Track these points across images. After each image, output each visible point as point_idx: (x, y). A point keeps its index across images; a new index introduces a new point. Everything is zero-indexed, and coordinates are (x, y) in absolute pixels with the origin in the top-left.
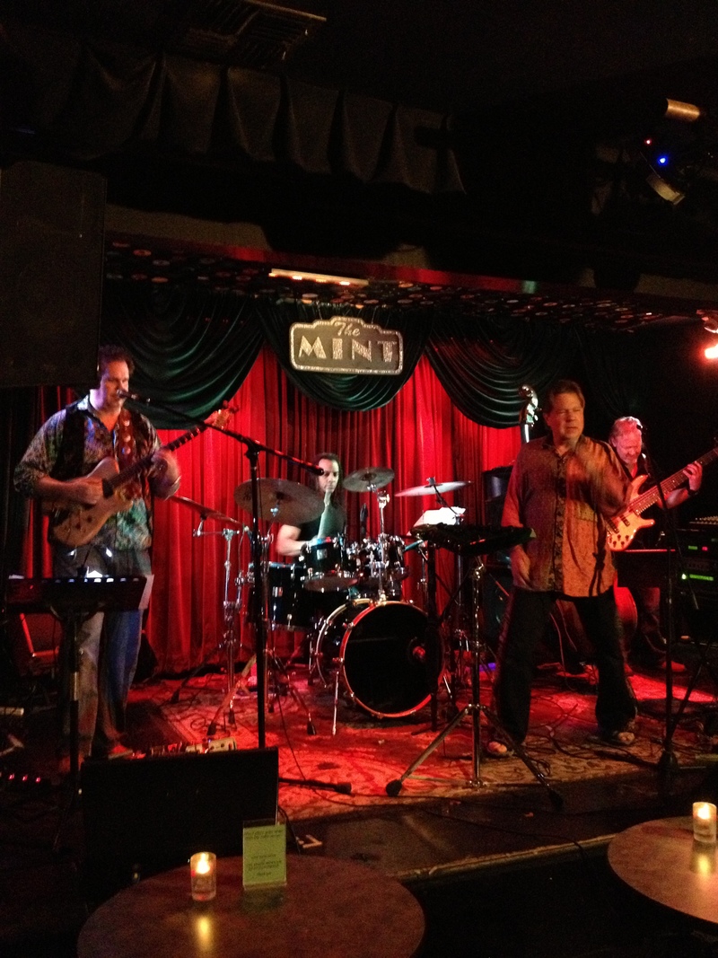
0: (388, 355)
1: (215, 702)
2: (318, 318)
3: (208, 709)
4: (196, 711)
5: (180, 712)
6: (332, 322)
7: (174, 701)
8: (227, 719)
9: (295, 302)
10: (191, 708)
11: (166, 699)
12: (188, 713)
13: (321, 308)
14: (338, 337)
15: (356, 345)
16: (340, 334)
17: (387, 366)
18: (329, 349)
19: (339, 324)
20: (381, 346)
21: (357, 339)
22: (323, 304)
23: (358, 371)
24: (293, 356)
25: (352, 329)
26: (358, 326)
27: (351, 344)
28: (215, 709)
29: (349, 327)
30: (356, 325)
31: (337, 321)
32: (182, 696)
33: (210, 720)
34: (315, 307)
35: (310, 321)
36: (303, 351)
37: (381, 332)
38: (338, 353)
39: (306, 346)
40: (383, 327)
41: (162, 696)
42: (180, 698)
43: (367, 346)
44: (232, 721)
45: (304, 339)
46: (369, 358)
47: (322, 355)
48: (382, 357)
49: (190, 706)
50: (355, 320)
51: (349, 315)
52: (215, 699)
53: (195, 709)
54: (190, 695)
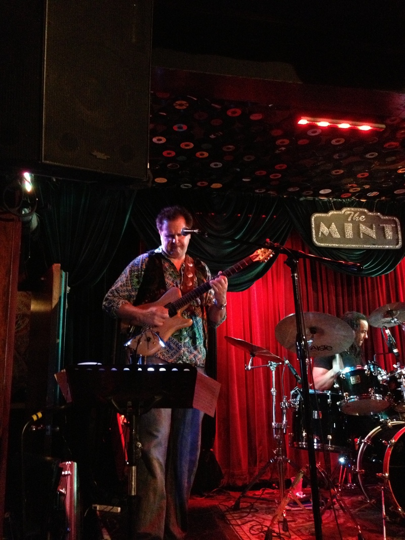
0: (389, 234)
1: (269, 511)
2: (332, 209)
3: (264, 516)
4: (254, 518)
5: (241, 518)
6: (343, 212)
7: (236, 508)
8: (281, 527)
9: (314, 199)
10: (250, 515)
11: (230, 506)
12: (247, 519)
13: (334, 202)
14: (348, 222)
15: (363, 228)
16: (349, 220)
17: (389, 243)
18: (342, 231)
19: (349, 212)
20: (383, 227)
21: (363, 223)
22: (335, 200)
23: (366, 246)
24: (314, 236)
25: (359, 216)
26: (364, 213)
27: (359, 226)
28: (270, 517)
29: (356, 215)
30: (362, 213)
31: (346, 211)
32: (242, 505)
33: (266, 526)
34: (329, 202)
35: (326, 211)
36: (322, 233)
37: (382, 217)
38: (349, 233)
39: (324, 229)
40: (383, 214)
41: (227, 504)
42: (240, 507)
43: (372, 228)
44: (286, 528)
45: (322, 224)
46: (374, 236)
47: (337, 235)
48: (384, 235)
49: (249, 513)
50: (361, 209)
51: (355, 207)
52: (269, 508)
53: (253, 516)
54: (249, 504)
